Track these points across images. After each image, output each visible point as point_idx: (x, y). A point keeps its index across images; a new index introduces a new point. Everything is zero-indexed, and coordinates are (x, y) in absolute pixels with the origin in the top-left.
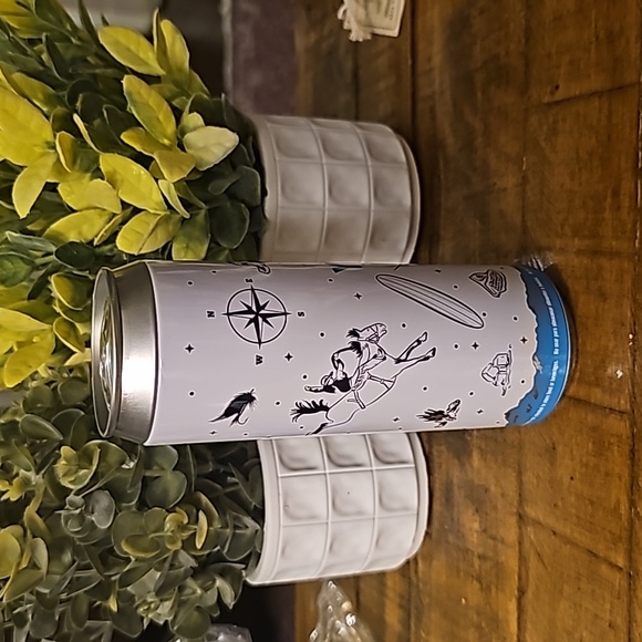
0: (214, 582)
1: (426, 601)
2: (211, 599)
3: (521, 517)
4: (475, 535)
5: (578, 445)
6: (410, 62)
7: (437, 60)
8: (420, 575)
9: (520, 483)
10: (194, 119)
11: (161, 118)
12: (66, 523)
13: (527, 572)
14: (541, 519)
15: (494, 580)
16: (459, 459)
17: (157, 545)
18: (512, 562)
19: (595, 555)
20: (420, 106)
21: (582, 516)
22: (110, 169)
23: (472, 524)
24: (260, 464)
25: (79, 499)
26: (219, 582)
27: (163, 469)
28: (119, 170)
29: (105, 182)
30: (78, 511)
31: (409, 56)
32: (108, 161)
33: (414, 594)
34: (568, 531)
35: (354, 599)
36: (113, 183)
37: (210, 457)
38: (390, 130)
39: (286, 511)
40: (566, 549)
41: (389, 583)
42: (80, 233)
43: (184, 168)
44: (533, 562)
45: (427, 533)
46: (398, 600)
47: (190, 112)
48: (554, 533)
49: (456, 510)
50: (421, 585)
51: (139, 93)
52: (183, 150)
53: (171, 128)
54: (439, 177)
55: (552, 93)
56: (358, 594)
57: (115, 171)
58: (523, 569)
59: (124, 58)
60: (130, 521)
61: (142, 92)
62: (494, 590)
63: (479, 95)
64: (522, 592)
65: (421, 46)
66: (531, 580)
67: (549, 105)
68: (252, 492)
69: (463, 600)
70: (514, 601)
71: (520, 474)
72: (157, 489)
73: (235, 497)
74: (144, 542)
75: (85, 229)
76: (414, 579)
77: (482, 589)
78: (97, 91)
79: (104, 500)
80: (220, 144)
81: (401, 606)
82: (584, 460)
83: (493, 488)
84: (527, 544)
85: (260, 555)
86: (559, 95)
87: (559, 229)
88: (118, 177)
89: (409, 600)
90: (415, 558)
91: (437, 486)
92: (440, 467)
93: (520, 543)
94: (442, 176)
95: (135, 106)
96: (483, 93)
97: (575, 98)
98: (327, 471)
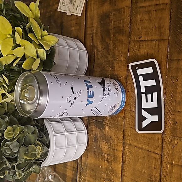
1: (84, 168)
3: (124, 144)
4: (106, 149)
9: (124, 135)
10: (45, 32)
11: (38, 31)
13: (126, 158)
14: (131, 143)
15: (113, 160)
16: (100, 129)
18: (121, 155)
19: (150, 151)
21: (146, 142)
22: (23, 44)
23: (105, 146)
25: (9, 143)
26: (34, 166)
30: (9, 147)
31: (84, 22)
32: (23, 42)
34: (141, 146)
39: (56, 145)
40: (140, 150)
42: (6, 62)
44: (128, 154)
48: (136, 147)
49: (98, 142)
50: (83, 164)
55: (139, 38)
58: (124, 156)
61: (34, 23)
62: (112, 163)
64: (123, 162)
67: (138, 41)
69: (101, 167)
70: (120, 165)
71: (124, 132)
74: (29, 155)
76: (80, 163)
77: (108, 163)
81: (73, 170)
83: (113, 136)
84: (126, 150)
86: (141, 39)
88: (25, 47)
89: (77, 168)
93: (123, 150)
96: (113, 35)
97: (147, 40)
98: (66, 134)
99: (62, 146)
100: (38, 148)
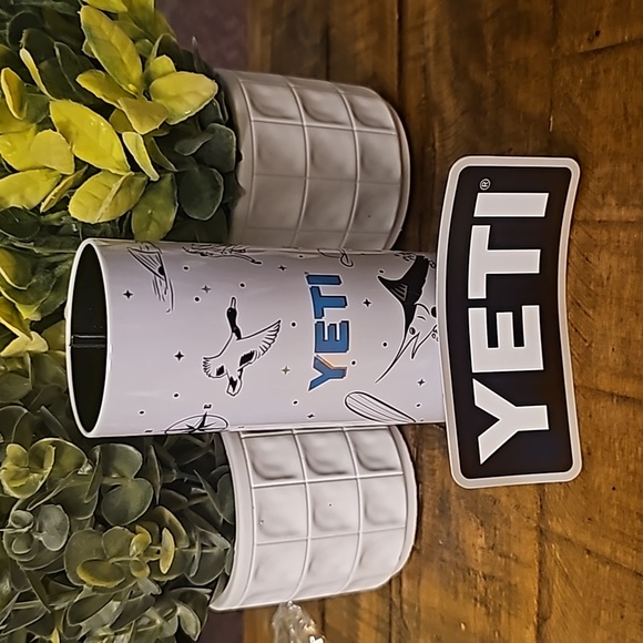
0: (175, 609)
1: (411, 625)
2: (171, 630)
3: (542, 534)
4: (480, 552)
5: (623, 450)
6: (397, 17)
8: (405, 595)
10: (164, 63)
11: (124, 59)
12: (10, 545)
13: (550, 597)
14: (570, 534)
15: (504, 604)
18: (531, 584)
20: (410, 66)
21: (627, 531)
22: (63, 119)
23: (475, 540)
24: (229, 472)
25: (25, 515)
26: (181, 610)
27: (123, 477)
28: (73, 120)
29: (58, 133)
30: (25, 530)
31: (396, 10)
32: (61, 110)
33: (394, 618)
34: (607, 550)
35: (319, 621)
36: (66, 135)
37: (173, 464)
38: (374, 93)
39: (260, 527)
40: (605, 570)
41: (364, 603)
42: (22, 197)
43: (156, 117)
44: (558, 584)
45: (414, 548)
46: (375, 623)
47: (158, 55)
48: (589, 552)
49: (454, 522)
50: (405, 607)
51: (100, 28)
52: (150, 99)
53: (136, 72)
54: (433, 145)
55: (590, 41)
56: (323, 615)
57: (69, 122)
58: (545, 592)
60: (87, 543)
61: (104, 26)
62: (504, 615)
63: (490, 48)
64: (542, 619)
66: (555, 604)
67: (586, 55)
68: (222, 504)
69: (463, 626)
70: (532, 628)
72: (115, 500)
73: (200, 510)
74: (105, 568)
75: (28, 191)
76: (396, 600)
77: (488, 614)
78: (43, 29)
79: (55, 515)
80: (196, 93)
81: (378, 629)
82: (632, 467)
83: (504, 498)
84: (550, 563)
85: (228, 578)
86: (600, 43)
87: (599, 198)
88: (73, 129)
89: (390, 623)
90: (399, 577)
91: (427, 496)
92: (433, 472)
93: (540, 563)
94: (437, 144)
95: (94, 43)
96: (494, 47)
97: (623, 44)
98: (307, 481)
99: (291, 533)
100: (137, 542)
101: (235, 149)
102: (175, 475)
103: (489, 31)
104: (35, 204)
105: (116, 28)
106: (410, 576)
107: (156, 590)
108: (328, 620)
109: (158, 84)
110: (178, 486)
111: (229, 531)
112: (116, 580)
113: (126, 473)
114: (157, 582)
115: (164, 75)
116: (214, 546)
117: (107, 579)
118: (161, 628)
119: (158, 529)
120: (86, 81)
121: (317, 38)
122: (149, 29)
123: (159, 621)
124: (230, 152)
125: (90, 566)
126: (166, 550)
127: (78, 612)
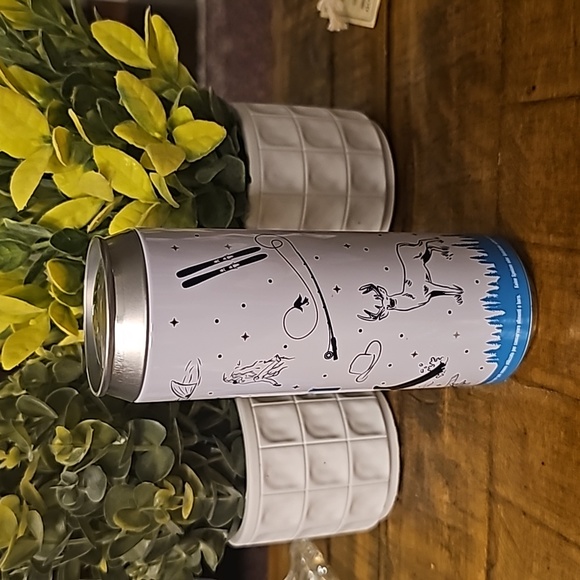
0: (198, 545)
1: (395, 562)
2: (195, 561)
3: (491, 495)
4: (445, 506)
5: (549, 432)
6: (385, 53)
7: (413, 53)
8: (390, 537)
9: (491, 464)
10: (183, 113)
11: (152, 112)
12: (61, 497)
13: (496, 547)
14: (511, 498)
15: (463, 551)
16: (430, 434)
17: (148, 519)
18: (480, 535)
19: (565, 539)
20: (395, 95)
21: (552, 499)
22: (103, 160)
23: (443, 497)
24: (242, 435)
25: (73, 475)
26: (202, 546)
27: (151, 444)
28: (111, 162)
29: (99, 174)
30: (72, 486)
31: (384, 46)
32: (102, 153)
33: (383, 554)
34: (537, 513)
35: (325, 553)
36: (106, 174)
37: (195, 429)
38: (365, 117)
39: (266, 481)
40: (536, 530)
41: (360, 541)
42: (74, 219)
43: (175, 162)
44: (502, 538)
45: (397, 499)
46: (368, 557)
47: (180, 105)
48: (525, 514)
49: (426, 479)
50: (390, 547)
51: (132, 89)
52: (172, 141)
53: (161, 121)
54: (413, 164)
55: (529, 93)
57: (108, 162)
58: (493, 543)
59: (116, 52)
60: (121, 495)
61: (135, 87)
62: (462, 559)
63: (455, 89)
64: (490, 565)
65: (396, 38)
66: (500, 554)
67: (525, 105)
68: (234, 463)
69: (432, 566)
70: (483, 572)
71: (490, 454)
72: (146, 463)
73: (219, 468)
74: (135, 516)
75: (79, 215)
76: (384, 540)
77: (451, 557)
79: (96, 475)
80: (208, 137)
81: (370, 563)
82: (556, 447)
83: (463, 464)
84: (496, 520)
85: (241, 520)
86: (536, 96)
87: (534, 225)
88: (111, 168)
89: (379, 559)
90: (386, 521)
91: (408, 456)
92: (411, 438)
93: (490, 519)
94: (416, 164)
95: (127, 101)
96: (458, 88)
97: (552, 99)
98: (305, 443)
99: (291, 486)
100: (160, 495)
101: (244, 176)
102: (196, 440)
103: (454, 74)
104: (84, 224)
105: (145, 88)
106: (394, 522)
107: (180, 531)
108: (333, 552)
109: (179, 131)
110: (199, 448)
111: (241, 484)
112: (143, 525)
113: (154, 441)
114: (180, 526)
115: (184, 122)
116: (229, 495)
117: (136, 525)
118: (186, 561)
119: (181, 482)
120: (121, 131)
121: (324, 64)
122: (174, 80)
123: (184, 555)
124: (240, 178)
125: (124, 515)
126: (187, 500)
127: (117, 549)
